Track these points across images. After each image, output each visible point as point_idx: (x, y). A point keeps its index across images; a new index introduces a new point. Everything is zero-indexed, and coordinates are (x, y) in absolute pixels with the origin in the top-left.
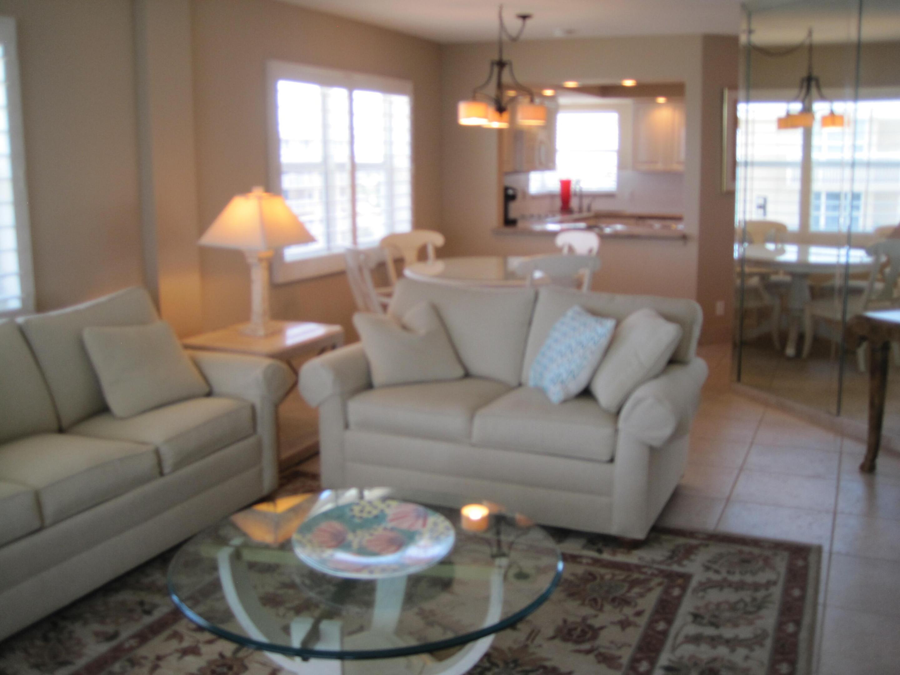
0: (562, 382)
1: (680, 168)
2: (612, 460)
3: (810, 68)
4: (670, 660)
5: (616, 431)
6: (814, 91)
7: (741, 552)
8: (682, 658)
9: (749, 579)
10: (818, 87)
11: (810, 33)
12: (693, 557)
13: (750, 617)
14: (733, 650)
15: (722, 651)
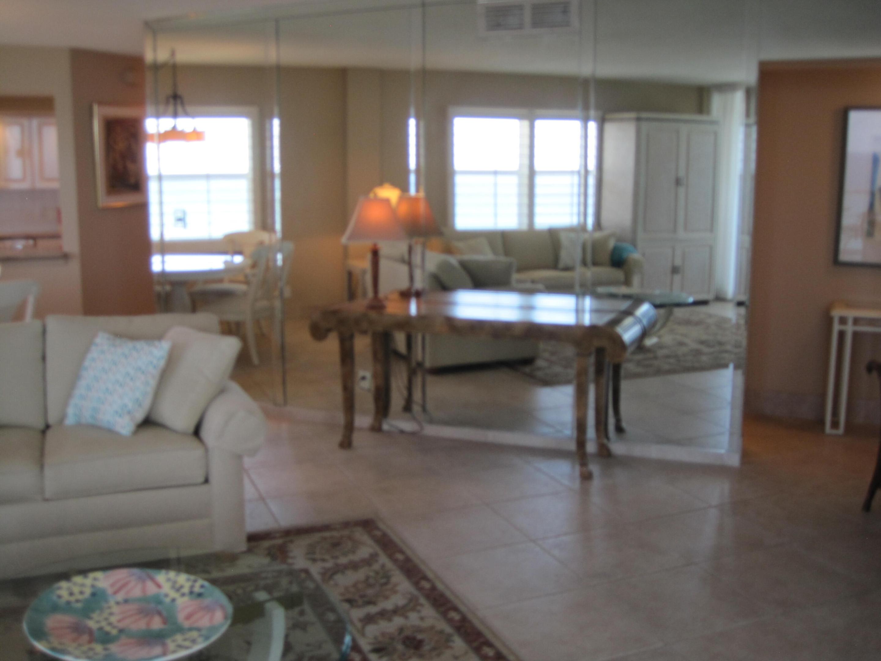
0: (129, 412)
1: (55, 185)
2: (206, 481)
3: (175, 85)
4: (370, 644)
5: (207, 450)
6: (180, 109)
7: (325, 539)
8: (375, 638)
9: (343, 560)
10: (183, 104)
11: (173, 54)
12: (291, 554)
13: (389, 587)
14: (406, 617)
15: (398, 621)
